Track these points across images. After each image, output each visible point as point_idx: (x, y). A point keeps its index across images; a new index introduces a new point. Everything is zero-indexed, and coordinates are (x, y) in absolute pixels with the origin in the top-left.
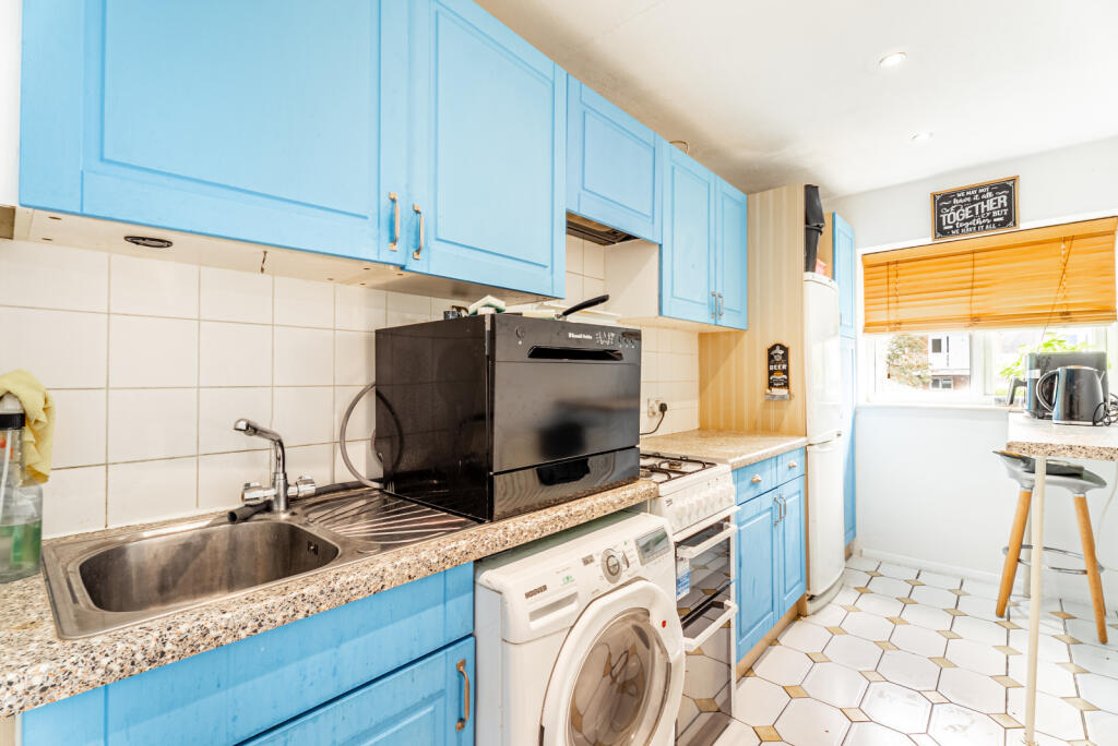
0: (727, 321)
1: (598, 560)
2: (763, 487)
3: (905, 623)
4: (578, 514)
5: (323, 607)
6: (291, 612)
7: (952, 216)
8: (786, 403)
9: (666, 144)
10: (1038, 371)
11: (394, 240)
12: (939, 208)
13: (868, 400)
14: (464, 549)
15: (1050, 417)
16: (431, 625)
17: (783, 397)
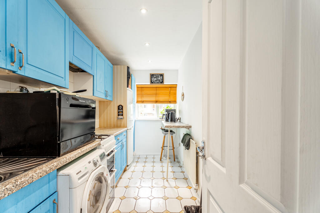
0: (109, 98)
1: (92, 162)
2: (120, 140)
3: (146, 166)
4: (84, 151)
5: (14, 191)
6: (3, 195)
7: (154, 79)
8: (122, 120)
9: (95, 46)
10: (167, 112)
11: (13, 62)
12: (151, 77)
13: (137, 119)
14: (56, 165)
15: (168, 121)
16: (45, 191)
17: (121, 118)
